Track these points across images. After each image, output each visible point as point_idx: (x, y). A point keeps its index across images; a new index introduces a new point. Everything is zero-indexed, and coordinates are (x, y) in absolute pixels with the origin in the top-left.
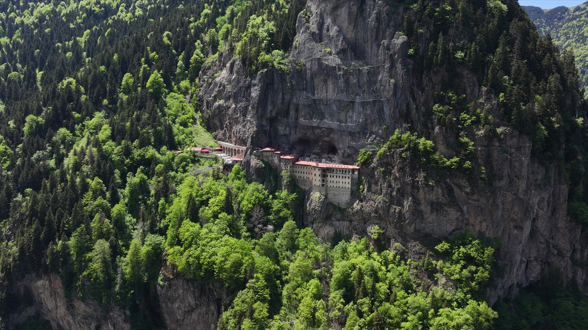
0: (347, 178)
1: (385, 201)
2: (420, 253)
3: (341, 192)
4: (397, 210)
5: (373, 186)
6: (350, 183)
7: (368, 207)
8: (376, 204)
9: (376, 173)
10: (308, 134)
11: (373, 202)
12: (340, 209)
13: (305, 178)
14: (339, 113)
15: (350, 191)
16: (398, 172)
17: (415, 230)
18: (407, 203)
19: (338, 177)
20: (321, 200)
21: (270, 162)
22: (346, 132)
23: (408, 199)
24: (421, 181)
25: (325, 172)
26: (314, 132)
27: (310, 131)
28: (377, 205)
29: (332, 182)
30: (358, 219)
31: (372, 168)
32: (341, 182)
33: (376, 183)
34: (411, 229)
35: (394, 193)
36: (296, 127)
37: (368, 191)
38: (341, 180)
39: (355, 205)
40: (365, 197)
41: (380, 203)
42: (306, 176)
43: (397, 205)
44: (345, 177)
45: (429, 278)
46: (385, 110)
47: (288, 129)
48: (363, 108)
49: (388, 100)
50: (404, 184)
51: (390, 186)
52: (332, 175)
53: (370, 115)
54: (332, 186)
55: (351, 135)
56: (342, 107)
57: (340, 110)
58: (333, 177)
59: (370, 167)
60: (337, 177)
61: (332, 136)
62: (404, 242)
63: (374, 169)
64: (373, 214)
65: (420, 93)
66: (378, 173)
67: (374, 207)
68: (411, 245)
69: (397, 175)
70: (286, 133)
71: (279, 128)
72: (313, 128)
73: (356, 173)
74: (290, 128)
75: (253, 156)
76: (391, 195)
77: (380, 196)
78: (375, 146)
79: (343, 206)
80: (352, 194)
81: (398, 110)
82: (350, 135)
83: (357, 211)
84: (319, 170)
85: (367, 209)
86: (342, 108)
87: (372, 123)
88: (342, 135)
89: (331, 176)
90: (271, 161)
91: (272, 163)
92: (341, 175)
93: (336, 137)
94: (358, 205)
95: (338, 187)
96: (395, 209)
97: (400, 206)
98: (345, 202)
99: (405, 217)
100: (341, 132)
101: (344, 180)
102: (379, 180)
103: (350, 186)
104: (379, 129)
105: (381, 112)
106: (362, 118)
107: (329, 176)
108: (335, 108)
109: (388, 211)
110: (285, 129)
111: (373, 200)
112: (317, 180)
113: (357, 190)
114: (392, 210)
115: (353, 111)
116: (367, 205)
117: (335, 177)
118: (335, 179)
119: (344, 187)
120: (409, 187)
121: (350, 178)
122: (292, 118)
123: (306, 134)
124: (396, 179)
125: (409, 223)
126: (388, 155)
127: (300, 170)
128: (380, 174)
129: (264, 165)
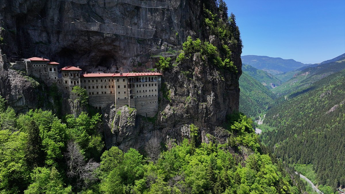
0: (154, 85)
1: (195, 100)
2: (224, 136)
3: (148, 101)
4: (204, 106)
5: (179, 89)
6: (157, 90)
7: (179, 109)
8: (186, 105)
9: (179, 77)
10: (80, 41)
11: (182, 104)
12: (150, 119)
13: (100, 93)
14: (123, 18)
15: (157, 98)
16: (200, 73)
17: (217, 119)
18: (210, 98)
19: (145, 86)
20: (133, 114)
21: (43, 78)
22: (133, 39)
23: (210, 94)
24: (218, 78)
25: (132, 82)
26: (89, 39)
27: (83, 37)
28: (188, 106)
29: (139, 92)
30: (170, 124)
31: (176, 73)
32: (148, 91)
33: (181, 86)
34: (214, 120)
35: (200, 92)
36: (58, 33)
37: (176, 94)
38: (148, 88)
39: (166, 110)
40: (173, 101)
41: (190, 103)
42: (100, 91)
43: (203, 102)
44: (152, 85)
45: (235, 152)
46: (173, 19)
47: (44, 35)
48: (152, 15)
49: (175, 10)
50: (206, 82)
51: (195, 86)
52: (139, 84)
53: (160, 22)
54: (139, 96)
55: (139, 43)
56: (128, 11)
57: (125, 15)
58: (140, 86)
59: (173, 72)
60: (143, 86)
61: (117, 43)
62: (211, 132)
63: (177, 73)
64: (185, 115)
65: (196, 7)
66: (181, 77)
67: (185, 108)
68: (217, 132)
69: (200, 76)
70: (41, 40)
71: (31, 32)
72: (89, 33)
73: (160, 79)
74: (48, 33)
75: (12, 71)
76: (197, 94)
77: (188, 98)
78: (171, 53)
79: (152, 115)
80: (159, 101)
81: (184, 20)
82: (137, 42)
83: (171, 116)
84: (124, 80)
85: (179, 112)
86: (127, 13)
87: (163, 30)
88: (128, 43)
89: (137, 86)
90: (46, 76)
91: (46, 80)
92: (148, 83)
93: (122, 45)
94: (170, 110)
95: (145, 96)
96: (203, 106)
97: (205, 102)
98: (153, 110)
99: (210, 111)
100: (129, 39)
101: (151, 88)
102: (183, 83)
103: (157, 93)
104: (170, 36)
105: (170, 20)
106: (151, 25)
107: (136, 86)
108: (118, 13)
109: (198, 108)
110: (40, 35)
111: (182, 102)
112: (122, 93)
113: (164, 96)
114: (200, 107)
115: (139, 18)
116: (177, 108)
117: (142, 86)
118: (142, 88)
119: (151, 95)
120: (210, 85)
121: (157, 85)
122: (53, 20)
123: (77, 41)
124: (198, 79)
125: (213, 114)
126: (187, 59)
127: (91, 84)
128: (184, 78)
129: (38, 83)
